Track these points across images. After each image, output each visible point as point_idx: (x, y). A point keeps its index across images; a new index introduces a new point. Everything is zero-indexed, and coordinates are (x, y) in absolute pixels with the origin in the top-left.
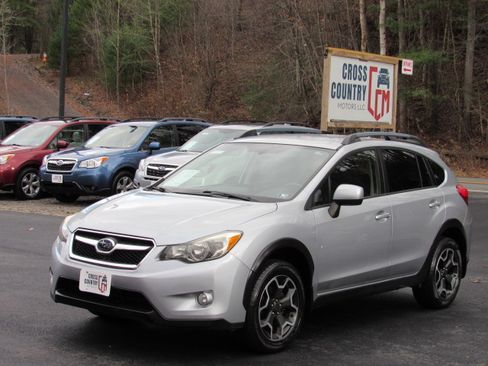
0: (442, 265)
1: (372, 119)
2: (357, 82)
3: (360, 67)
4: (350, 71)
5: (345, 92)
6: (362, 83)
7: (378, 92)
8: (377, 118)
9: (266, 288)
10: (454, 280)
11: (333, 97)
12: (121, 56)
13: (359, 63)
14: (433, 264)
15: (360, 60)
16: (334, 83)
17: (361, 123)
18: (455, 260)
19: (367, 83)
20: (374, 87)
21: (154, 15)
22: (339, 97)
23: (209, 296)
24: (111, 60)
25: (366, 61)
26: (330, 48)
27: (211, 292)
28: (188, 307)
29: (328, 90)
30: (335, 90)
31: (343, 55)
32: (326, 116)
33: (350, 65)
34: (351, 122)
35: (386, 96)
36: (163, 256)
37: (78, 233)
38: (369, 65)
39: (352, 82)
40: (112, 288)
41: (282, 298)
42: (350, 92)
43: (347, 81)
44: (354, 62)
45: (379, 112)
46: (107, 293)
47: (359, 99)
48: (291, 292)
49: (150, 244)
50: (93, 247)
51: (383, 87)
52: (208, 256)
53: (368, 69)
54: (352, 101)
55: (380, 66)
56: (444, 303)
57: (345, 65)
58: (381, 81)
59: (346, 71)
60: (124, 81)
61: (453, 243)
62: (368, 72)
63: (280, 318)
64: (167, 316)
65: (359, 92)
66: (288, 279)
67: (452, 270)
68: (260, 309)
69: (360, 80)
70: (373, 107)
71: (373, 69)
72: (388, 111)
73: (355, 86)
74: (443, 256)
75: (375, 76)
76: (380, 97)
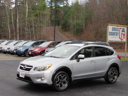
0: (111, 74)
1: (120, 40)
2: (116, 32)
3: (117, 28)
4: (114, 29)
5: (113, 34)
6: (117, 32)
7: (122, 34)
8: (122, 40)
9: (58, 77)
10: (116, 77)
11: (110, 35)
12: (76, 26)
13: (116, 27)
14: (109, 73)
15: (117, 26)
16: (110, 32)
17: (117, 41)
18: (116, 73)
19: (119, 32)
20: (121, 33)
21: (83, 17)
22: (111, 35)
23: (43, 78)
24: (74, 27)
25: (118, 27)
26: (108, 24)
27: (43, 77)
28: (39, 80)
29: (108, 34)
30: (110, 34)
31: (112, 25)
32: (108, 40)
33: (114, 28)
34: (115, 41)
35: (124, 35)
36: (34, 70)
37: (21, 65)
38: (119, 27)
39: (115, 32)
40: (25, 76)
41: (63, 79)
42: (114, 34)
43: (113, 31)
44: (115, 27)
45: (122, 38)
46: (24, 77)
47: (117, 35)
48: (65, 78)
49: (32, 67)
50: (22, 67)
51: (123, 33)
52: (44, 70)
53: (119, 28)
54: (115, 36)
55: (122, 28)
56: (112, 82)
57: (113, 28)
58: (122, 31)
59: (113, 29)
60: (77, 32)
61: (115, 69)
62: (119, 29)
63: (62, 84)
64: (34, 82)
65: (117, 34)
66: (64, 75)
67: (115, 75)
68: (56, 82)
69: (117, 31)
70: (120, 37)
71: (120, 29)
72: (125, 38)
73: (115, 33)
74: (112, 71)
75: (121, 30)
76: (122, 35)
